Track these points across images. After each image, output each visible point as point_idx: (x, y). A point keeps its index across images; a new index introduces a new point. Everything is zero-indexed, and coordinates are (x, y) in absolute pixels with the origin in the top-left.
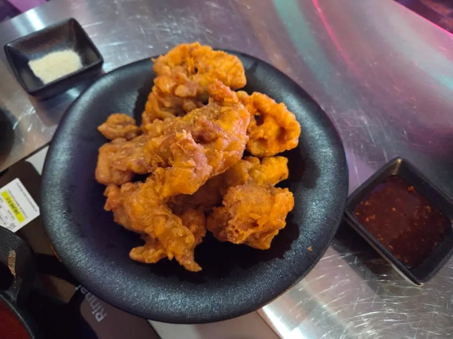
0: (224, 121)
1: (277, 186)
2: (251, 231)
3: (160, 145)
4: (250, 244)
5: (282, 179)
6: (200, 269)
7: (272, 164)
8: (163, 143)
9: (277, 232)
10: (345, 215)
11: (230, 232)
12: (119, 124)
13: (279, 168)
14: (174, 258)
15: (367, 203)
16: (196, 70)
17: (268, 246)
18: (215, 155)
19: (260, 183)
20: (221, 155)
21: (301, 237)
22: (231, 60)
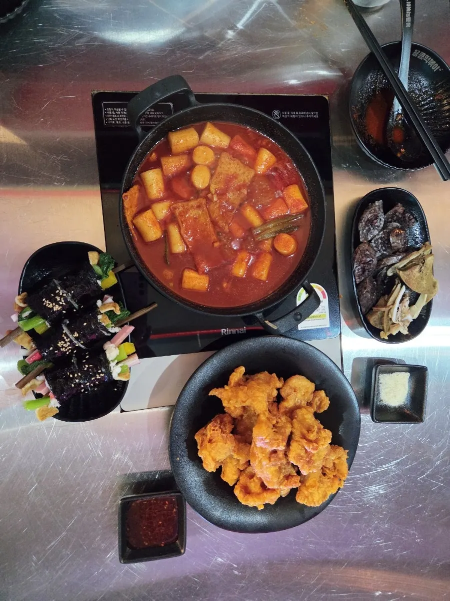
0: (275, 471)
1: (221, 467)
2: (209, 437)
3: (285, 431)
4: (203, 428)
5: (222, 473)
6: (209, 395)
7: (234, 474)
8: (285, 432)
9: (199, 447)
10: (179, 492)
11: (216, 426)
12: (320, 403)
13: (229, 477)
14: (224, 387)
15: (175, 510)
16: (324, 474)
17: (196, 438)
18: (262, 453)
19: (228, 460)
20: (260, 456)
21: (186, 459)
22: (318, 501)
